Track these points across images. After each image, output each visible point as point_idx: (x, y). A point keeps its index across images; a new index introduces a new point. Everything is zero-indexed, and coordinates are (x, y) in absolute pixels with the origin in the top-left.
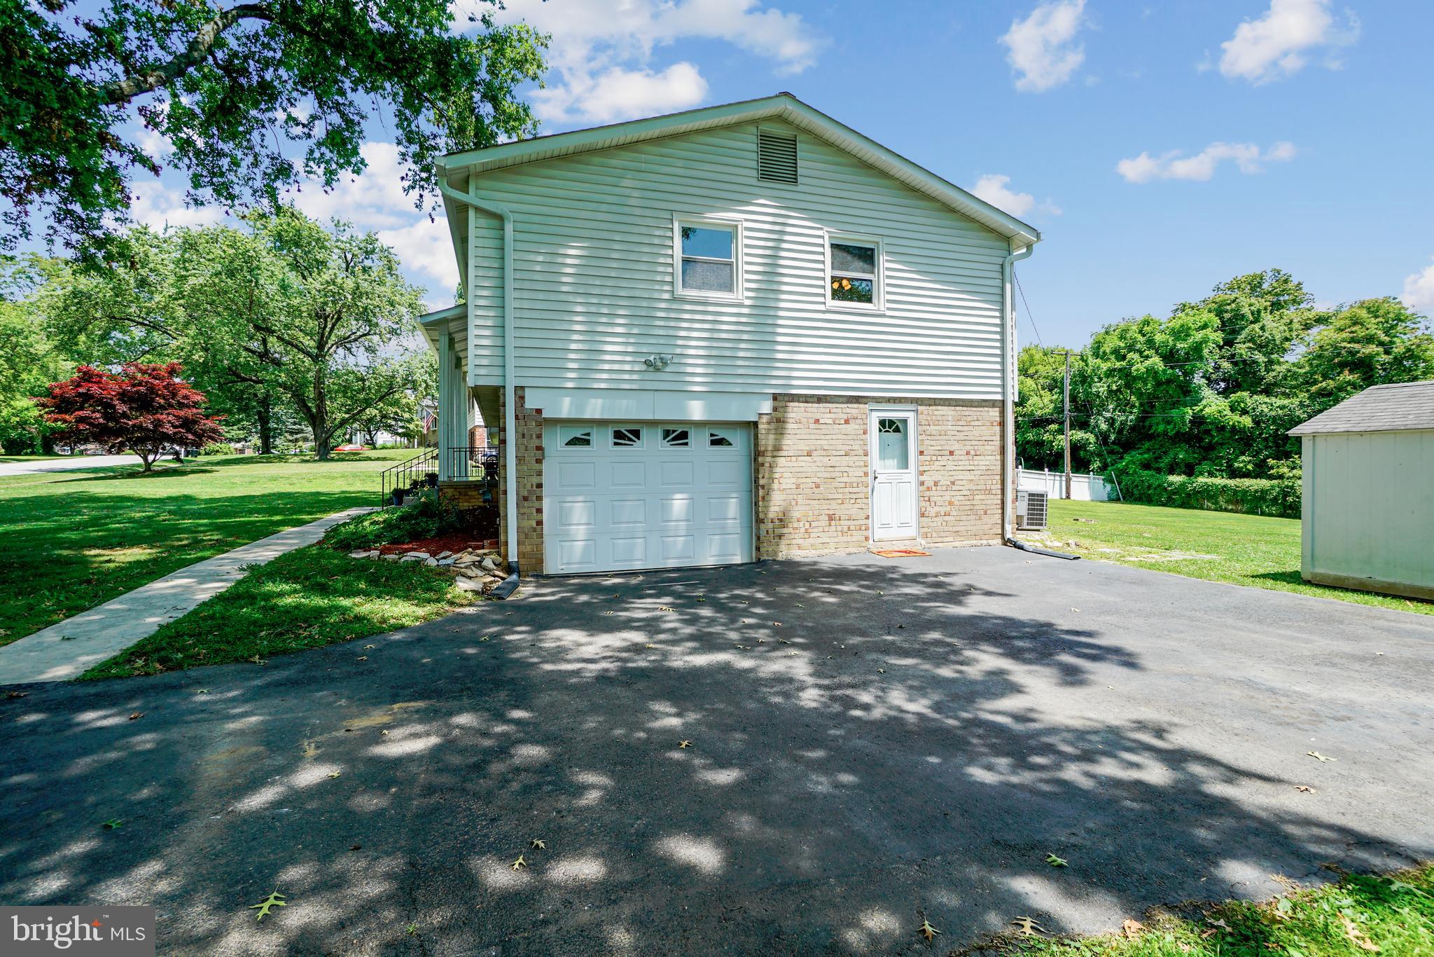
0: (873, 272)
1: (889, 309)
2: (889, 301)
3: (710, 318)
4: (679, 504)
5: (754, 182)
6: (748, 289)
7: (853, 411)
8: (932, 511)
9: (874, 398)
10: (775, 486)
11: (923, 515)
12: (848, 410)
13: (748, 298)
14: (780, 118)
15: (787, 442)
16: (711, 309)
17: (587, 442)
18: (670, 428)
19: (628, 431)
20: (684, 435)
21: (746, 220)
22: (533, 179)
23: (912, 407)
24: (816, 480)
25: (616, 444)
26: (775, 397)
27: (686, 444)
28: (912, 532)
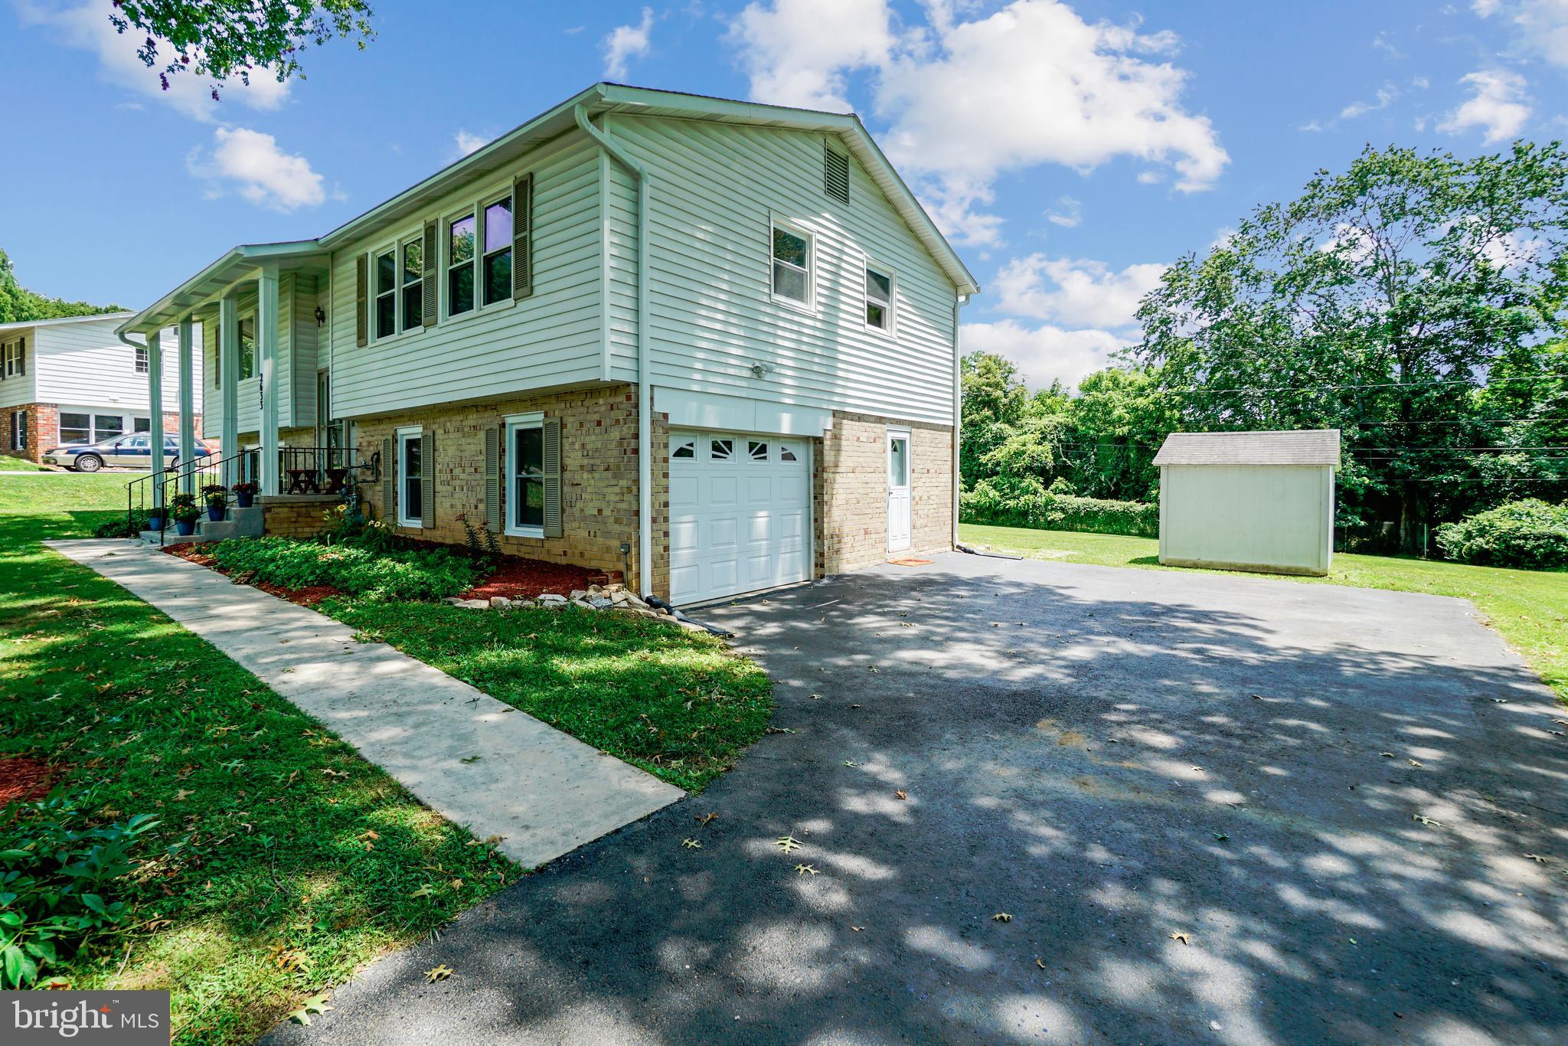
0: (887, 301)
1: (900, 338)
2: (899, 330)
3: (795, 328)
4: (761, 521)
5: (822, 194)
6: (820, 303)
7: (878, 431)
8: (919, 522)
9: (889, 419)
10: (834, 502)
11: (914, 527)
12: (875, 430)
13: (819, 312)
14: (839, 136)
15: (843, 458)
16: (797, 319)
17: (690, 454)
18: (754, 440)
19: (724, 442)
20: (763, 449)
21: (819, 232)
22: (660, 136)
23: (907, 429)
24: (857, 496)
25: (714, 456)
26: (835, 413)
27: (765, 458)
28: (907, 543)
